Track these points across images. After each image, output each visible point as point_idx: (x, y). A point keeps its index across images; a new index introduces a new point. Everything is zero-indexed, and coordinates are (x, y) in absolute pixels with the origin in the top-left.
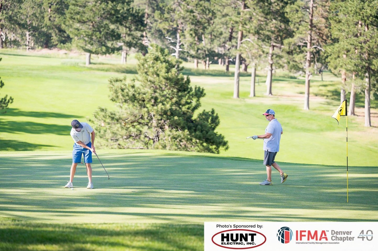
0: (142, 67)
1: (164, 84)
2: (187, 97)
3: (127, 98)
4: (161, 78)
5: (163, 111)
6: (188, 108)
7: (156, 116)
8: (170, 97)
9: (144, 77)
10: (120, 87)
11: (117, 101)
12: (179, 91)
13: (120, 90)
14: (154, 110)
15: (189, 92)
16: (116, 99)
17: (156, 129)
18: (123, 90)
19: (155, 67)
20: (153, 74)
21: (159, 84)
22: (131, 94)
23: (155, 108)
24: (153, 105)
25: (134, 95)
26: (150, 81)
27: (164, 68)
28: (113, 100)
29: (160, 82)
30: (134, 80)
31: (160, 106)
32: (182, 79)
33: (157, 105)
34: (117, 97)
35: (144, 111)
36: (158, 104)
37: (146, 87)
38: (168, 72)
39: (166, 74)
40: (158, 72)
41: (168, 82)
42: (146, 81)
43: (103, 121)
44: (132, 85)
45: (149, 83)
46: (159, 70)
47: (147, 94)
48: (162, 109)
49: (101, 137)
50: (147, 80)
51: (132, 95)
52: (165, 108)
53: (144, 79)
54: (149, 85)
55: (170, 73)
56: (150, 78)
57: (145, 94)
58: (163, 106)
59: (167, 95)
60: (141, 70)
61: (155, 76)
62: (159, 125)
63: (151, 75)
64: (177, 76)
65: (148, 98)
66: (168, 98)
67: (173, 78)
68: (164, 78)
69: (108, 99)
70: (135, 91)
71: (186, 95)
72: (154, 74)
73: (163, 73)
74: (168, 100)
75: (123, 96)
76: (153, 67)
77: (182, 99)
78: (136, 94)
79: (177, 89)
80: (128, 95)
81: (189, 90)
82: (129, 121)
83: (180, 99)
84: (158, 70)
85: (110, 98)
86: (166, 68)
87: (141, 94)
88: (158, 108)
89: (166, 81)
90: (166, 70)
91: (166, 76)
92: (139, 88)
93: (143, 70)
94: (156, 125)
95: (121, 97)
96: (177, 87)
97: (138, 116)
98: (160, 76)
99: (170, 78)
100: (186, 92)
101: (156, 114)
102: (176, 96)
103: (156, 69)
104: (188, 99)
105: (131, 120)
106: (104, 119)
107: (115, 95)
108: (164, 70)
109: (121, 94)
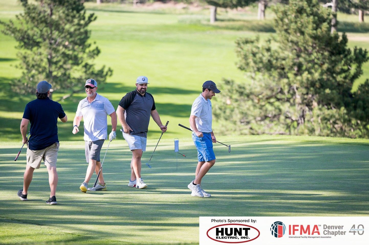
0: (280, 22)
1: (311, 44)
2: (343, 62)
3: (261, 65)
4: (307, 37)
5: (309, 83)
6: (345, 78)
7: (300, 90)
8: (319, 62)
9: (284, 37)
10: (250, 51)
11: (248, 70)
12: (332, 54)
13: (251, 55)
14: (297, 80)
15: (346, 56)
16: (246, 67)
17: (300, 106)
18: (254, 55)
19: (299, 22)
20: (295, 32)
21: (304, 45)
22: (265, 59)
23: (299, 78)
24: (296, 75)
25: (269, 61)
26: (292, 42)
27: (311, 23)
28: (241, 68)
29: (306, 42)
30: (269, 41)
31: (305, 75)
32: (336, 37)
33: (301, 75)
34: (247, 64)
35: (283, 83)
36: (303, 73)
37: (286, 49)
38: (316, 29)
39: (315, 32)
40: (303, 29)
41: (317, 41)
42: (286, 42)
43: (228, 97)
44: (267, 47)
45: (290, 44)
46: (304, 25)
47: (287, 60)
48: (308, 79)
49: (226, 119)
50: (288, 40)
51: (266, 61)
52: (313, 78)
53: (283, 38)
54: (290, 47)
55: (319, 30)
56: (291, 37)
57: (284, 59)
58: (309, 76)
59: (316, 61)
60: (280, 27)
61: (299, 34)
62: (305, 101)
63: (293, 33)
64: (329, 35)
65: (289, 65)
66: (317, 64)
67: (324, 36)
68: (311, 37)
69: (235, 68)
70: (271, 56)
71: (342, 59)
72: (298, 31)
73: (309, 30)
74: (316, 66)
75: (255, 62)
76: (296, 22)
77: (336, 65)
78: (272, 59)
79: (329, 51)
80: (261, 62)
81: (346, 53)
82: (264, 96)
83: (333, 65)
84: (302, 25)
85: (238, 66)
86: (314, 22)
87: (279, 60)
88: (302, 78)
89: (314, 41)
90: (315, 25)
91: (314, 34)
92: (276, 51)
93: (283, 26)
94: (300, 101)
95: (252, 64)
96: (329, 49)
97: (275, 89)
98: (306, 35)
99: (319, 36)
100: (342, 56)
101: (300, 87)
102: (327, 61)
103: (299, 25)
104: (344, 65)
105: (267, 95)
106: (230, 94)
107: (244, 61)
108: (310, 26)
109: (253, 60)
